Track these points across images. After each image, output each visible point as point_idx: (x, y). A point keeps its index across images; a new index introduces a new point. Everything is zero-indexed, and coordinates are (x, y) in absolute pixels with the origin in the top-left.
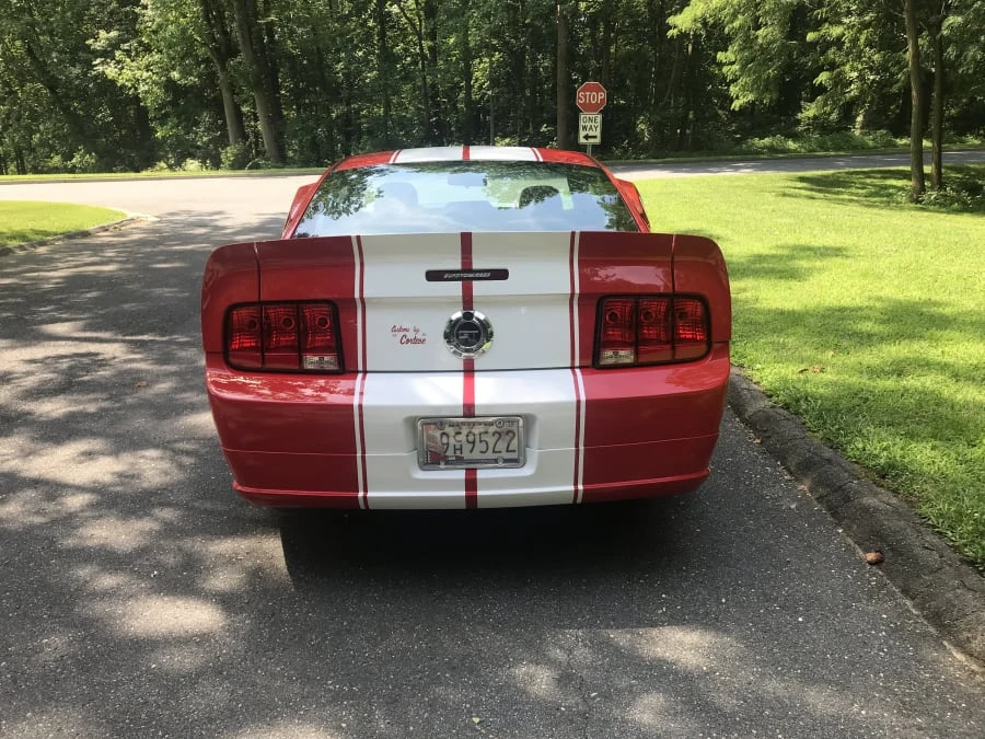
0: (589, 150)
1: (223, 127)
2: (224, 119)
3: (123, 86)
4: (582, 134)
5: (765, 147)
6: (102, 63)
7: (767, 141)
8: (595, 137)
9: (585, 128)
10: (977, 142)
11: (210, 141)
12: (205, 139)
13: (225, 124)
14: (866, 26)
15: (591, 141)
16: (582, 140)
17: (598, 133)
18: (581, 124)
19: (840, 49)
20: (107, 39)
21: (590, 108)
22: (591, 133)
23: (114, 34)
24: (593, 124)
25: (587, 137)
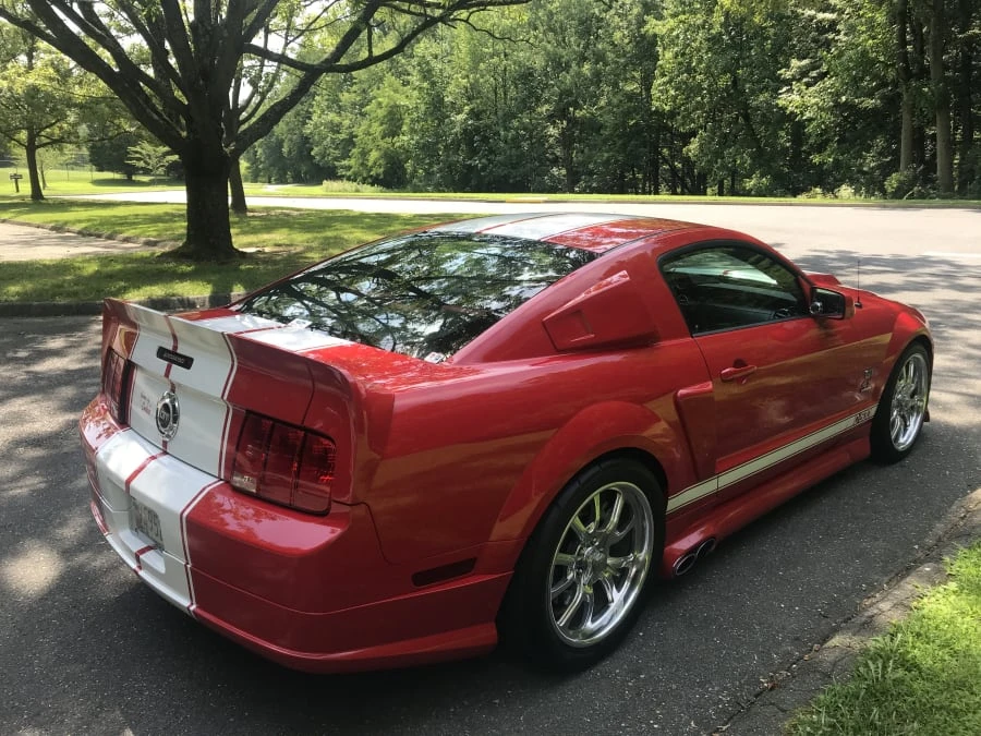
1: (896, 153)
2: (899, 142)
3: (792, 113)
6: (788, 91)
11: (878, 167)
12: (872, 165)
13: (898, 149)
20: (799, 67)
23: (806, 62)
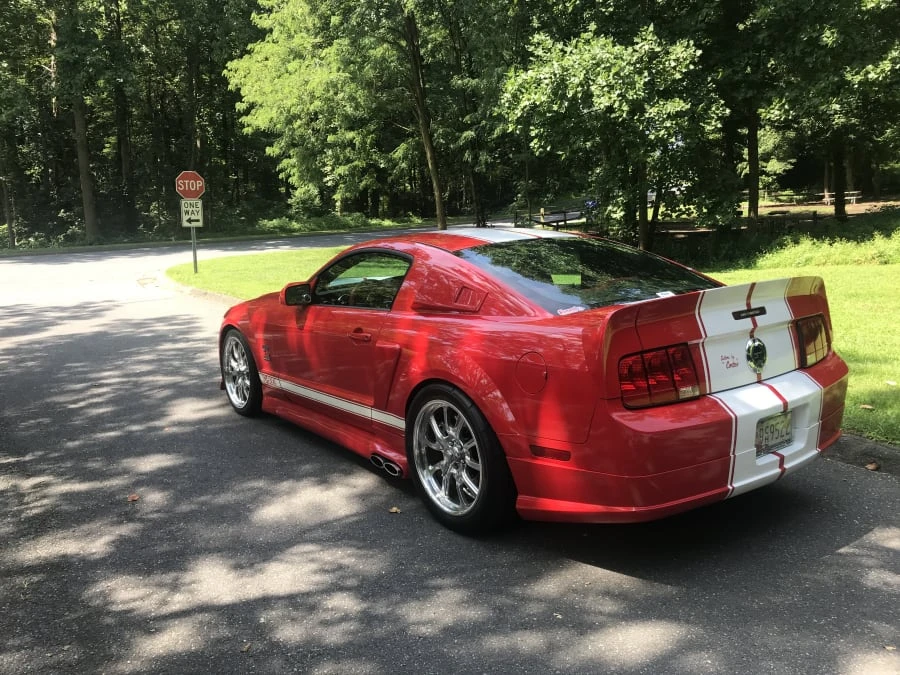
0: (193, 233)
4: (185, 218)
5: (275, 227)
7: (275, 222)
8: (198, 221)
9: (187, 212)
10: (420, 221)
14: (369, 133)
15: (194, 224)
16: (185, 224)
17: (200, 217)
18: (183, 209)
19: (354, 149)
21: (190, 194)
22: (193, 217)
24: (194, 209)
25: (190, 221)
